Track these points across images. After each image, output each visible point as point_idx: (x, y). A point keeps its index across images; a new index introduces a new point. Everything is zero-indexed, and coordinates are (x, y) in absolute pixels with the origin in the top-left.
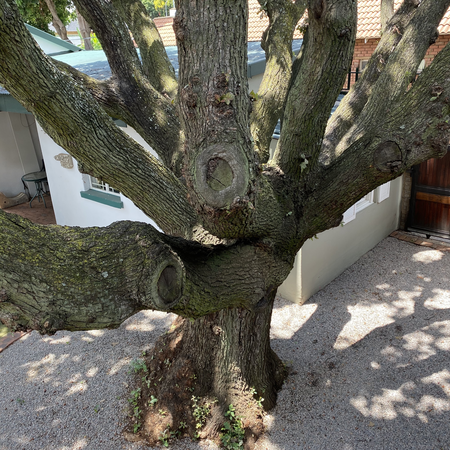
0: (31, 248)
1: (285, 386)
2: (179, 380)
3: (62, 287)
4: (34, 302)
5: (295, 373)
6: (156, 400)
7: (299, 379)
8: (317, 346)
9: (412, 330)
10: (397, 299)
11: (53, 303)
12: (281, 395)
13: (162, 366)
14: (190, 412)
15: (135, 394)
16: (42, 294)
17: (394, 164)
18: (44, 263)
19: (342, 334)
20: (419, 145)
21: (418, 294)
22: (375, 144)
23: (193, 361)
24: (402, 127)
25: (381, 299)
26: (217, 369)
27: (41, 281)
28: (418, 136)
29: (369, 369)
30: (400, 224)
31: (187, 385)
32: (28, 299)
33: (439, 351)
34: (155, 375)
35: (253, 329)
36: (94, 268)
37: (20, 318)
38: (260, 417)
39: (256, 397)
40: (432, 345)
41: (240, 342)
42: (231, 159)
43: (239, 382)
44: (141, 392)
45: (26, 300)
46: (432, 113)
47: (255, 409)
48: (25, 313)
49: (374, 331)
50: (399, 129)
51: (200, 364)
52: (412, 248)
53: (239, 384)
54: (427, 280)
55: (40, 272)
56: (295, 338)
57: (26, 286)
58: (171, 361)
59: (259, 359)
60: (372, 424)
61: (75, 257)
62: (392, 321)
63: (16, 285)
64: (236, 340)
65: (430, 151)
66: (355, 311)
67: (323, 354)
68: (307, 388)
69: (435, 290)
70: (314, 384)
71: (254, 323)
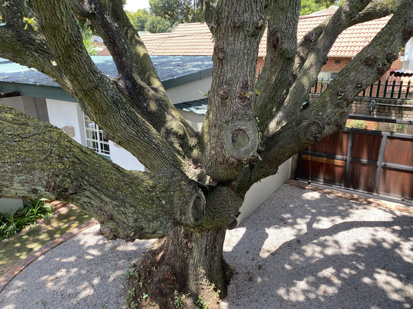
0: (126, 184)
1: (232, 282)
2: (163, 280)
3: (142, 210)
4: (126, 220)
5: (237, 273)
6: (147, 296)
7: (240, 277)
8: (249, 254)
9: (306, 243)
10: (296, 224)
11: (136, 220)
12: (230, 288)
13: (150, 272)
14: (171, 302)
15: (131, 292)
16: (130, 215)
17: (317, 136)
18: (133, 194)
19: (264, 247)
20: (329, 124)
21: (308, 220)
22: (305, 123)
23: (173, 268)
24: (320, 114)
25: (285, 223)
26: (190, 272)
27: (131, 206)
28: (330, 119)
29: (283, 268)
30: (291, 175)
31: (170, 284)
32: (122, 218)
33: (326, 256)
34: (145, 278)
35: (214, 244)
36: (158, 198)
37: (116, 230)
38: (218, 303)
39: (215, 290)
40: (321, 253)
41: (206, 253)
42: (248, 130)
43: (204, 280)
44: (135, 291)
45: (121, 219)
46: (338, 105)
47: (215, 298)
48: (119, 227)
49: (284, 244)
50: (318, 115)
51: (178, 269)
52: (300, 190)
53: (205, 282)
54: (313, 211)
55: (130, 200)
56: (235, 250)
57: (122, 209)
58: (156, 268)
59: (217, 264)
60: (289, 303)
61: (149, 191)
62: (295, 237)
63: (117, 209)
64: (204, 251)
65: (335, 128)
66: (270, 231)
67: (253, 260)
68: (246, 282)
69: (318, 218)
70: (250, 279)
71: (215, 239)
